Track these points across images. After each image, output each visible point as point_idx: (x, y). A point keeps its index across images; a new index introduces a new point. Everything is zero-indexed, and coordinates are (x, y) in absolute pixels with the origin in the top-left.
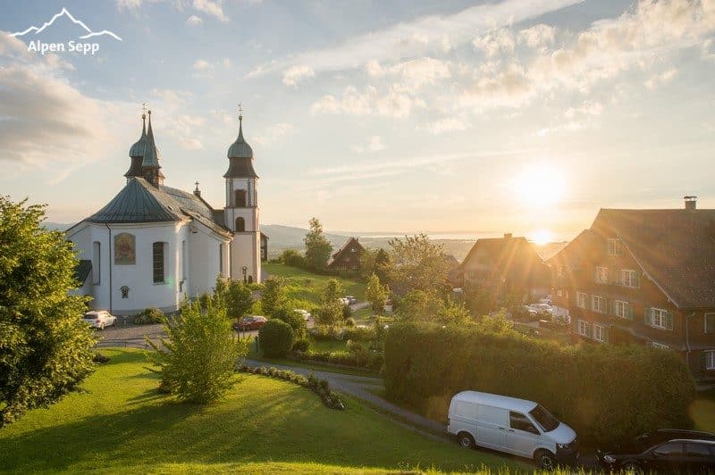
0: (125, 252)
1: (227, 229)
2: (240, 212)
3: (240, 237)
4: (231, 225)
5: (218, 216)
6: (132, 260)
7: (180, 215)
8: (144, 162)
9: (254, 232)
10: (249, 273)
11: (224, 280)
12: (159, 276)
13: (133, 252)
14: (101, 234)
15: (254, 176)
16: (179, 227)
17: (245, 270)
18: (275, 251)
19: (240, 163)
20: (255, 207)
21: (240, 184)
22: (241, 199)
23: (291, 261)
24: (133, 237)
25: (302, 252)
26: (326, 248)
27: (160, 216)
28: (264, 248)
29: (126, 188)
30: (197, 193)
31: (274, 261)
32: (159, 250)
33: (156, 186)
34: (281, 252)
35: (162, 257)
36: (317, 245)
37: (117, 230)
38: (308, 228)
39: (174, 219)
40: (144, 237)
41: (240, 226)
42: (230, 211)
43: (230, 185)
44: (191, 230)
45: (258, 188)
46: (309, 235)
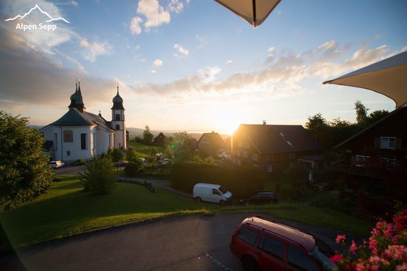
0: (68, 138)
1: (112, 129)
2: (118, 123)
3: (118, 132)
4: (114, 127)
5: (108, 123)
6: (71, 141)
7: (92, 123)
8: (77, 102)
9: (123, 130)
10: (122, 145)
11: (111, 148)
12: (84, 147)
13: (72, 137)
14: (57, 130)
15: (123, 109)
16: (92, 128)
17: (120, 144)
18: (131, 137)
19: (118, 104)
20: (124, 121)
21: (118, 112)
22: (118, 118)
23: (138, 141)
24: (72, 132)
25: (142, 137)
26: (151, 136)
27: (83, 123)
28: (127, 136)
29: (68, 112)
30: (100, 115)
31: (131, 141)
32: (84, 138)
33: (82, 111)
34: (134, 138)
35: (85, 140)
36: (148, 135)
37: (65, 129)
38: (144, 129)
39: (90, 125)
40: (77, 132)
41: (118, 128)
42: (114, 122)
43: (113, 112)
44: (97, 129)
45: (124, 114)
46: (145, 132)
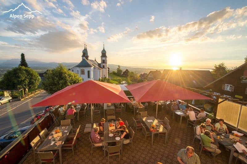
1: (101, 68)
2: (104, 64)
3: (103, 69)
4: (102, 67)
5: (99, 65)
6: (84, 74)
7: (92, 66)
8: (85, 54)
9: (106, 68)
10: (105, 76)
11: (101, 78)
12: (89, 77)
13: (84, 72)
14: (78, 69)
15: (107, 57)
16: (92, 68)
19: (104, 54)
20: (107, 63)
21: (104, 59)
22: (104, 62)
23: (114, 73)
24: (84, 70)
25: (116, 71)
26: (121, 71)
27: (89, 66)
28: (109, 71)
29: (82, 60)
30: (95, 60)
31: (110, 73)
32: (89, 72)
33: (88, 60)
34: (112, 72)
35: (89, 74)
36: (119, 71)
37: (81, 68)
40: (86, 70)
41: (104, 67)
42: (102, 64)
43: (102, 59)
44: (94, 68)
45: (107, 59)
46: (118, 68)
